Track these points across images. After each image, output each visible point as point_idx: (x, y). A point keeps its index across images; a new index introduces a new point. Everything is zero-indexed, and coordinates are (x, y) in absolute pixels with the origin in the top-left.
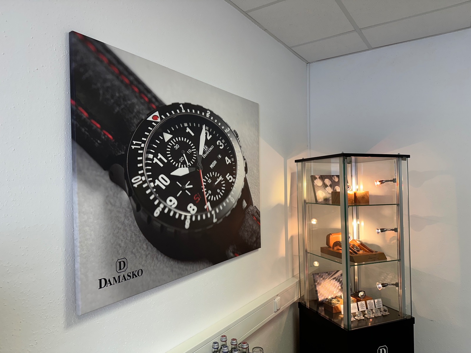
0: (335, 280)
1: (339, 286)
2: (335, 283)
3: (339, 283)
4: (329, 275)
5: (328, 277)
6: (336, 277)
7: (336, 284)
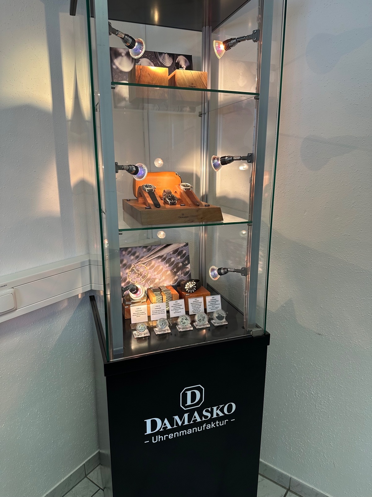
0: (160, 260)
1: (167, 271)
2: (159, 266)
3: (167, 265)
4: (148, 251)
5: (146, 255)
6: (163, 256)
7: (161, 267)
